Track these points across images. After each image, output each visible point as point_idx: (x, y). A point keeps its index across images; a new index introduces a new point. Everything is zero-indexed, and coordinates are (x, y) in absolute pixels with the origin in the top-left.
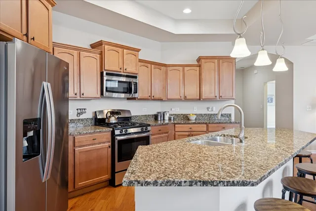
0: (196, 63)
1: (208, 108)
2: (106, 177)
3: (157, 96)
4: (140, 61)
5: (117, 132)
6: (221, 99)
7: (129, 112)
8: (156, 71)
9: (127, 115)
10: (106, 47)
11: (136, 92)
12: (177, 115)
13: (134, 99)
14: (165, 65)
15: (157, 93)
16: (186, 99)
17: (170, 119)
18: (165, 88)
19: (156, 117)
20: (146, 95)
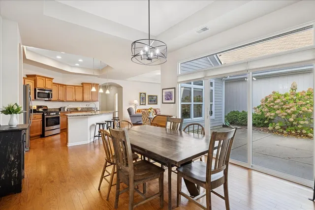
0: (81, 85)
1: (87, 105)
2: (40, 133)
3: (61, 99)
4: (53, 83)
5: (45, 114)
6: (93, 101)
7: (46, 107)
8: (61, 88)
9: (46, 108)
10: (38, 78)
11: (52, 97)
12: (71, 108)
13: (50, 100)
14: (65, 85)
15: (61, 98)
16: (76, 101)
17: (67, 110)
18: (65, 96)
19: (60, 109)
20: (56, 99)
